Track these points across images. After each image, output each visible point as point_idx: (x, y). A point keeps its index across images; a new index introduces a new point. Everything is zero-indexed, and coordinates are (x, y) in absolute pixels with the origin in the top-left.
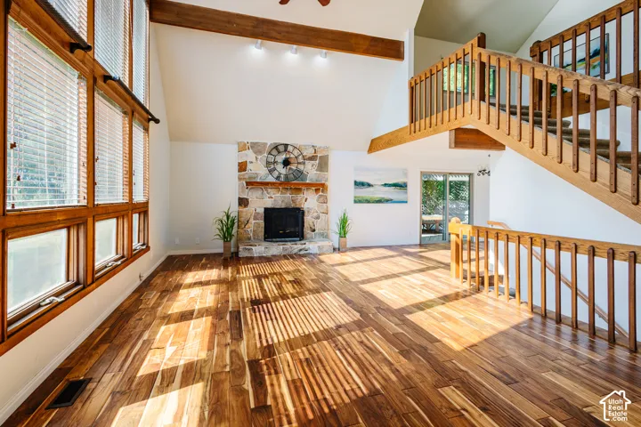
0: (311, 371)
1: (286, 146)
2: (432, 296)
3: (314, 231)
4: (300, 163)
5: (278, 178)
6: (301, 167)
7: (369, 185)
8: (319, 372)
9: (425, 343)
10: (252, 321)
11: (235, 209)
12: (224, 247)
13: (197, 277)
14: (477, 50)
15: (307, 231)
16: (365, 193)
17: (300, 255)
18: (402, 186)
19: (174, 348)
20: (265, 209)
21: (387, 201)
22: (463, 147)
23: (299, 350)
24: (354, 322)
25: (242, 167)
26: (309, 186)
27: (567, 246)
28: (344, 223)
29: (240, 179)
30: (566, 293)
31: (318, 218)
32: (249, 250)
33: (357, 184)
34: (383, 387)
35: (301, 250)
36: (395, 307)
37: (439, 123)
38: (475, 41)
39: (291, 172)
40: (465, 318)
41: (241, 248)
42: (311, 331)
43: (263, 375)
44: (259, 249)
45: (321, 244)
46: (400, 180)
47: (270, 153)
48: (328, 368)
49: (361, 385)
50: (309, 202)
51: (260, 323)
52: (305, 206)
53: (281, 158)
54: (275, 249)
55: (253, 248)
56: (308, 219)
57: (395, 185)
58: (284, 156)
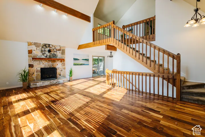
0: (89, 116)
1: (49, 45)
2: (105, 90)
3: (60, 75)
4: (55, 52)
5: (46, 57)
6: (55, 53)
7: (78, 60)
8: (92, 116)
9: (112, 101)
10: (57, 108)
11: (27, 69)
12: (23, 84)
13: (17, 98)
14: (113, 25)
15: (58, 75)
16: (77, 62)
17: (57, 84)
18: (87, 60)
19: (33, 124)
20: (41, 68)
21: (83, 64)
22: (109, 50)
23: (81, 112)
24: (90, 100)
25: (30, 52)
26: (58, 60)
27: (134, 74)
28: (71, 72)
29: (29, 57)
30: (131, 85)
31: (62, 71)
32: (35, 84)
33: (74, 59)
34: (109, 114)
35: (57, 82)
36: (98, 94)
37: (102, 43)
38: (112, 22)
39: (51, 54)
40: (116, 94)
41: (31, 84)
42: (80, 106)
43: (76, 122)
44: (40, 84)
45: (64, 79)
46: (87, 58)
47: (42, 47)
48: (93, 114)
49: (104, 115)
50: (58, 65)
51: (61, 107)
52: (57, 67)
53: (47, 49)
54: (47, 83)
55: (37, 83)
56: (58, 71)
57: (86, 60)
58: (48, 49)
